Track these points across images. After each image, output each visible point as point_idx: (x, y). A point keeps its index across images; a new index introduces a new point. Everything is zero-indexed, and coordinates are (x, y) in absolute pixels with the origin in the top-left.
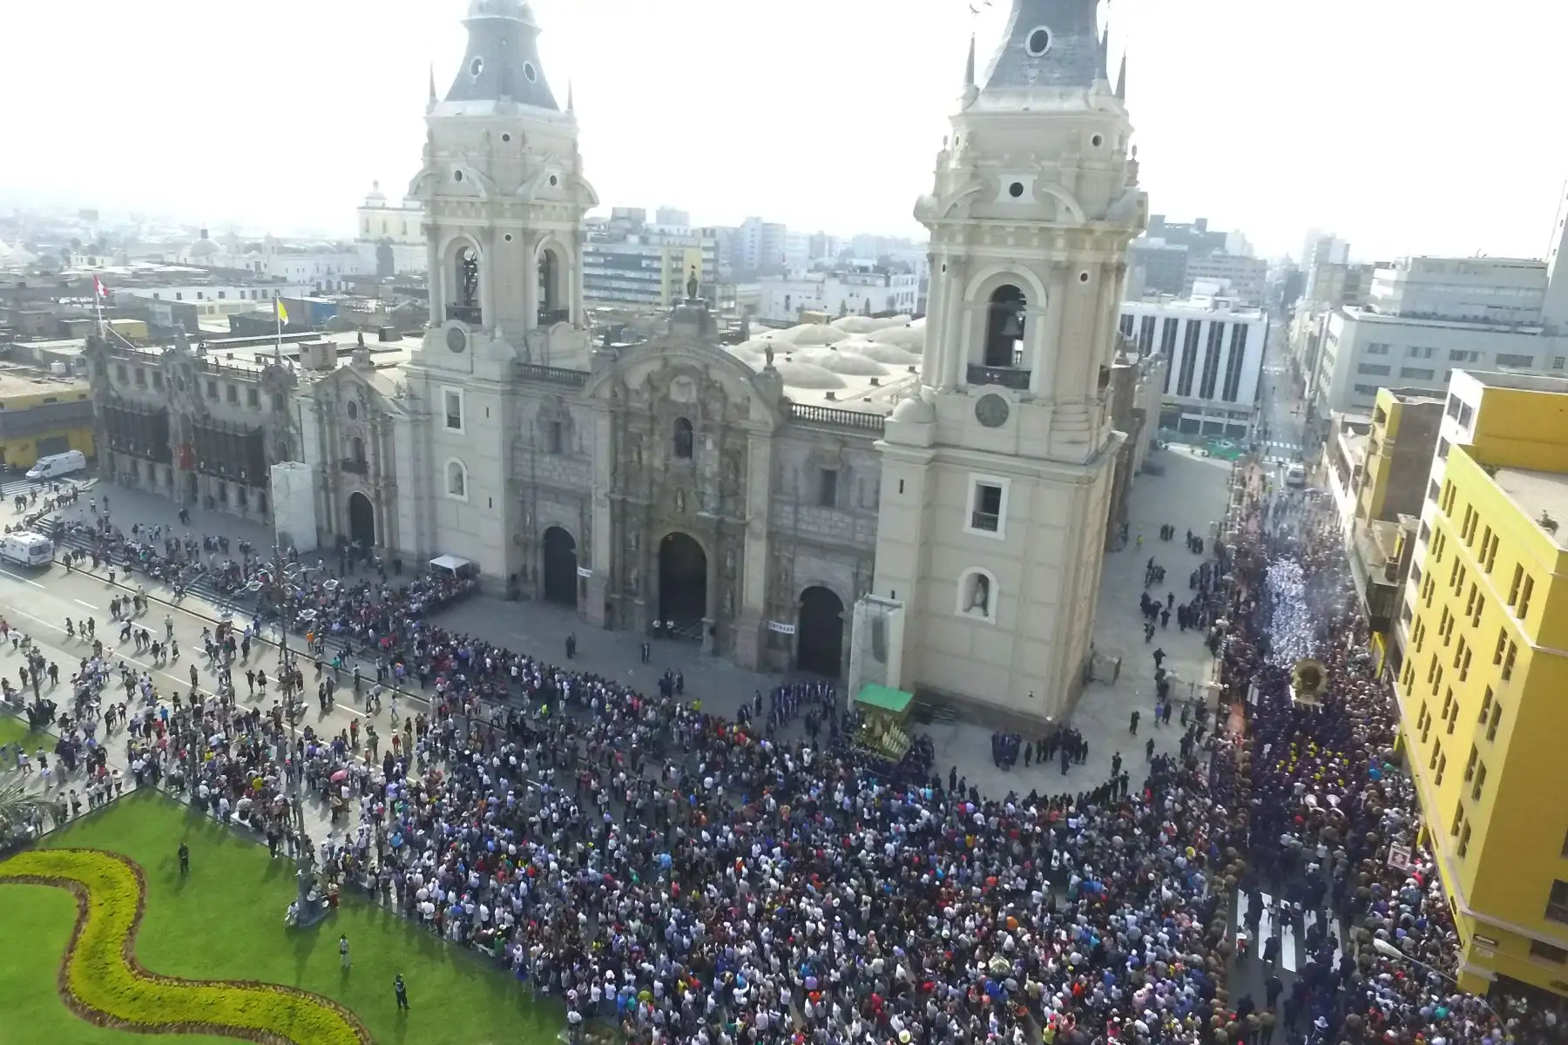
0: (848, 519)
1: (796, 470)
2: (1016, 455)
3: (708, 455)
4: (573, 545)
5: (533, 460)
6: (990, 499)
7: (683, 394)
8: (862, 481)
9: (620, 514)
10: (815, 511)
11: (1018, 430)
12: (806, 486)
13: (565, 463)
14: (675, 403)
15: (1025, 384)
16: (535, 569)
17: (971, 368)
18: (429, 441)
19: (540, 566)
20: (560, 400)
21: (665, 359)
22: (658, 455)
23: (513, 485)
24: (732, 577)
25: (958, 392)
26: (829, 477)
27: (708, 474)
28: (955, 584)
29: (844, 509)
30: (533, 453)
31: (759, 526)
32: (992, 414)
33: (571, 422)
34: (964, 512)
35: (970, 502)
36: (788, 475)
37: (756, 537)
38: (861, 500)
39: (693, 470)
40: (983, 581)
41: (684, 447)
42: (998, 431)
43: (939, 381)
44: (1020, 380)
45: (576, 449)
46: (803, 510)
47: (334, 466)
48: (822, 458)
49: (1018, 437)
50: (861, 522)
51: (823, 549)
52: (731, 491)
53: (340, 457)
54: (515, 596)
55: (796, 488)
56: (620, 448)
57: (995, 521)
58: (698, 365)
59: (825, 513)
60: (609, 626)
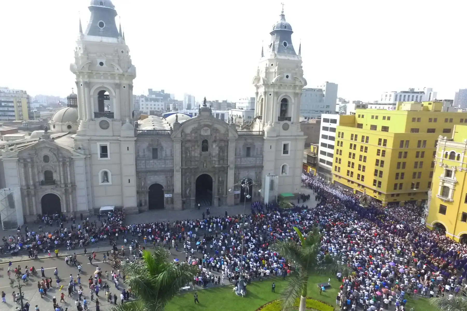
0: (254, 159)
1: (240, 149)
2: (291, 136)
3: (214, 149)
4: (162, 188)
5: (145, 163)
7: (206, 133)
8: (257, 148)
9: (184, 173)
10: (245, 159)
11: (291, 130)
12: (243, 153)
13: (159, 161)
14: (202, 136)
16: (146, 201)
17: (279, 117)
18: (91, 165)
19: (148, 199)
20: (158, 140)
21: (199, 123)
22: (196, 152)
23: (138, 173)
24: (222, 182)
25: (278, 123)
26: (248, 149)
27: (214, 154)
28: (280, 168)
29: (253, 156)
30: (146, 160)
31: (232, 166)
32: (286, 128)
33: (162, 148)
34: (281, 151)
35: (283, 148)
36: (238, 150)
37: (231, 169)
38: (257, 153)
39: (210, 154)
41: (205, 148)
42: (287, 131)
43: (272, 121)
44: (289, 119)
45: (164, 155)
46: (243, 159)
47: (34, 185)
48: (247, 145)
49: (292, 132)
50: (258, 159)
51: (248, 168)
52: (223, 157)
53: (37, 181)
54: (141, 211)
55: (240, 154)
56: (183, 152)
57: (288, 151)
58: (210, 124)
59: (248, 158)
60: (184, 209)
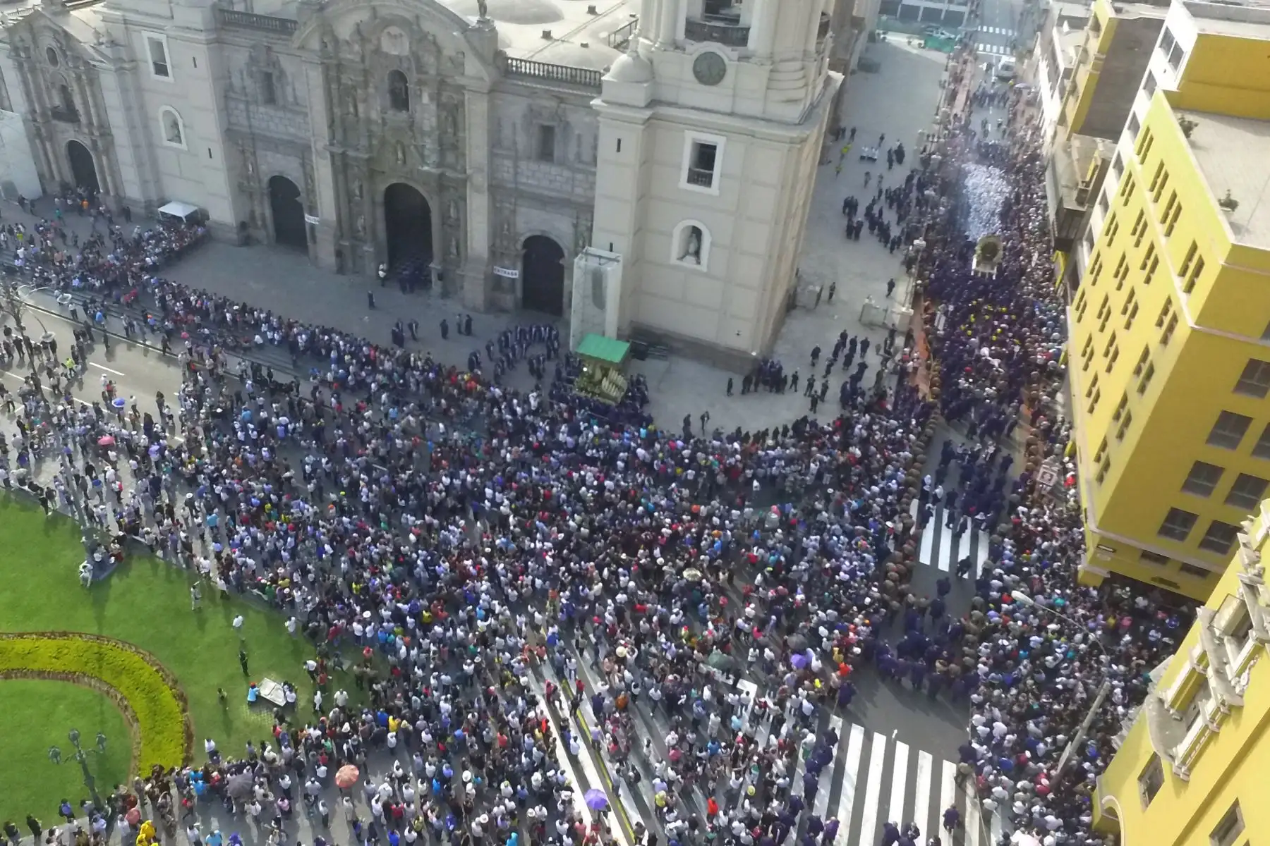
0: (566, 173)
1: (514, 125)
2: (732, 114)
3: (425, 109)
4: (298, 194)
5: (248, 111)
6: (705, 156)
7: (396, 47)
8: (579, 136)
9: (342, 167)
10: (533, 166)
11: (734, 89)
12: (524, 141)
13: (280, 114)
14: (387, 55)
15: (743, 41)
16: (263, 215)
17: (689, 24)
18: (139, 90)
19: (268, 212)
20: (269, 49)
21: (374, 9)
22: (374, 107)
23: (230, 134)
24: (456, 226)
25: (677, 48)
26: (547, 132)
27: (427, 128)
28: (671, 235)
29: (563, 163)
30: (247, 103)
31: (480, 180)
32: (710, 72)
33: (282, 73)
34: (679, 168)
35: (686, 158)
36: (507, 132)
37: (478, 190)
38: (578, 155)
39: (412, 125)
40: (696, 233)
41: (400, 99)
42: (713, 89)
43: (657, 36)
44: (736, 36)
45: (291, 99)
46: (523, 165)
47: (44, 114)
48: (540, 114)
49: (734, 96)
50: (579, 176)
51: (543, 202)
52: (451, 144)
53: (49, 106)
54: (247, 241)
55: (515, 143)
56: (335, 101)
57: (711, 176)
58: (408, 16)
59: (544, 167)
60: (341, 270)
